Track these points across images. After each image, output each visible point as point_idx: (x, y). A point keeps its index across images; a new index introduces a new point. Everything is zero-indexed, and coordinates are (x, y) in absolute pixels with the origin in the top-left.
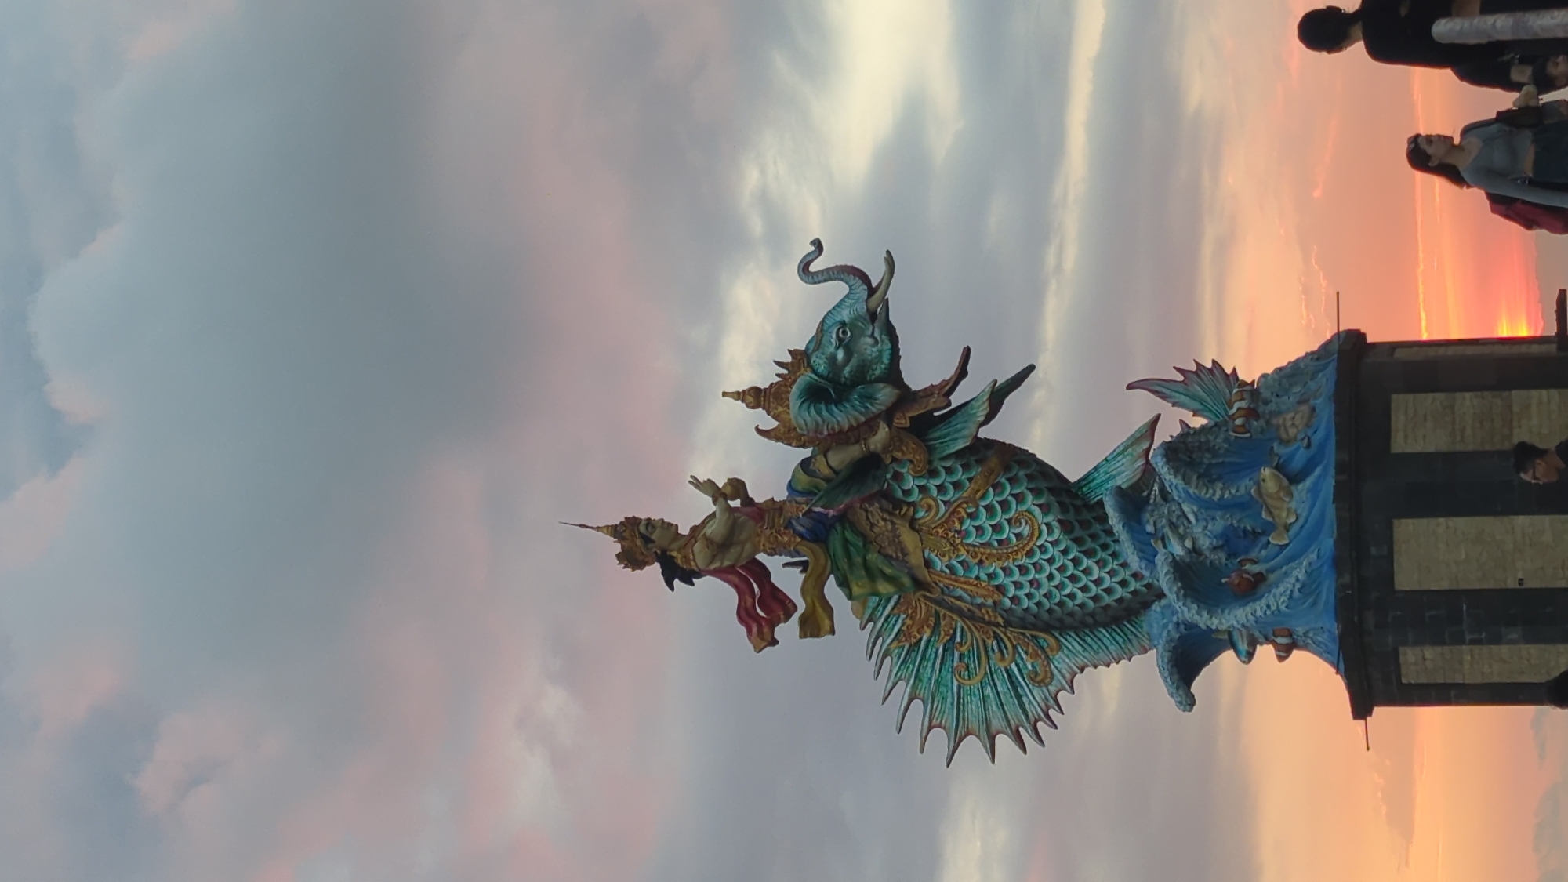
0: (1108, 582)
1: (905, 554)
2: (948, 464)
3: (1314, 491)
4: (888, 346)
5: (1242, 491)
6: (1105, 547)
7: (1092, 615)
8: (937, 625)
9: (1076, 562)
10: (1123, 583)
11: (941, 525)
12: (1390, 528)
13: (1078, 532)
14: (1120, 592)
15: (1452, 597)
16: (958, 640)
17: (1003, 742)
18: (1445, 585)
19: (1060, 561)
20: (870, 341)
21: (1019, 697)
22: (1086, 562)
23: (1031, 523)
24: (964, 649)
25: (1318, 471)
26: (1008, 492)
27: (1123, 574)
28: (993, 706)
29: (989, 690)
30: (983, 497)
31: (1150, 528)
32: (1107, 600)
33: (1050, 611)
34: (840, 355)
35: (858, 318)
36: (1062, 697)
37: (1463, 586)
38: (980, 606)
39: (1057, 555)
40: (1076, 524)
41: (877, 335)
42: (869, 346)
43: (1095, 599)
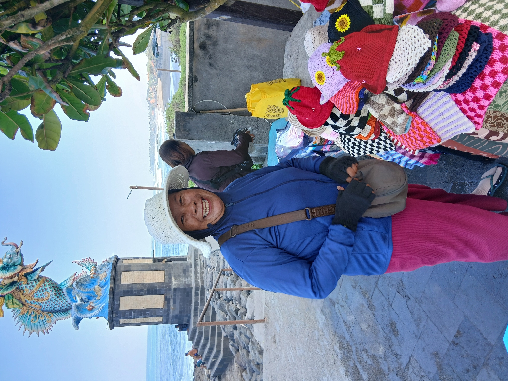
0: (63, 305)
1: (21, 299)
2: (32, 282)
3: (105, 290)
4: (20, 258)
5: (91, 290)
6: (63, 298)
7: (60, 311)
8: (28, 311)
9: (57, 301)
10: (67, 305)
11: (29, 294)
12: (120, 298)
13: (58, 295)
14: (66, 307)
15: (130, 311)
16: (32, 314)
17: (41, 333)
18: (129, 309)
19: (54, 301)
20: (17, 257)
21: (44, 325)
22: (59, 301)
23: (48, 294)
24: (34, 316)
25: (106, 286)
26: (44, 287)
27: (67, 303)
28: (39, 326)
29: (38, 324)
30: (38, 289)
31: (73, 295)
32: (63, 308)
33: (51, 310)
34: (10, 260)
35: (14, 253)
36: (53, 325)
37: (133, 309)
38: (37, 309)
39: (54, 300)
40: (58, 294)
41: (18, 256)
42: (17, 259)
43: (61, 308)
